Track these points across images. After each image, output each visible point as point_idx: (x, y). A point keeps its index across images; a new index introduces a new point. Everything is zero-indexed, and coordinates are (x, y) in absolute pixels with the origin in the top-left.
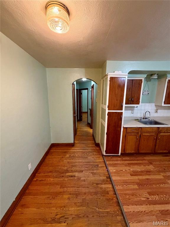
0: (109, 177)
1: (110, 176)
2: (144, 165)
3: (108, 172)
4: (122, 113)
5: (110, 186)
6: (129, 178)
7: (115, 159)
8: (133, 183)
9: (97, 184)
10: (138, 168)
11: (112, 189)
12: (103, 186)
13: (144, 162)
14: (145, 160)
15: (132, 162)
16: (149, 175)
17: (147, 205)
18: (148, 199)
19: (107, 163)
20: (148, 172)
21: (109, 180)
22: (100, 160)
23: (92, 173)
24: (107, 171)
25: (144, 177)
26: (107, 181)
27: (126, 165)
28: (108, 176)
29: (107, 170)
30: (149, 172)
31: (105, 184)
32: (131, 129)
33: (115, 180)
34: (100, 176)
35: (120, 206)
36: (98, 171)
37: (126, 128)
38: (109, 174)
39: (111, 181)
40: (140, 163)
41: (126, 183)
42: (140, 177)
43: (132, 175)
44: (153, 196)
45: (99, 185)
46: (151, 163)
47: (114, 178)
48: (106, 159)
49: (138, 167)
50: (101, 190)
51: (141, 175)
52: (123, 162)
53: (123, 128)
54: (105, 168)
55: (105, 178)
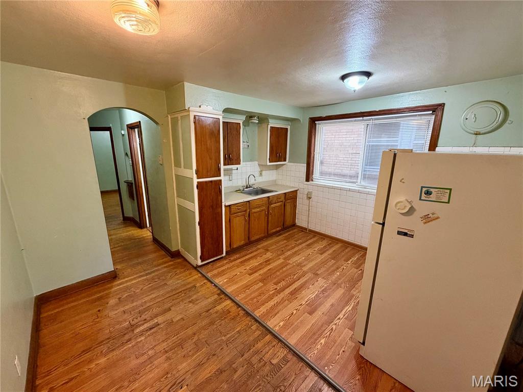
0: (222, 292)
1: (222, 289)
2: (260, 255)
3: (216, 286)
4: (220, 181)
5: (228, 302)
6: (248, 279)
7: (218, 264)
8: (255, 283)
9: (207, 311)
10: (254, 263)
11: (232, 304)
12: (219, 308)
13: (259, 251)
14: (259, 249)
15: (244, 258)
16: (269, 264)
17: (277, 295)
18: (276, 289)
19: (209, 275)
20: (268, 262)
21: (222, 296)
22: (194, 278)
23: (190, 302)
24: (214, 287)
25: (266, 269)
26: (221, 299)
27: (238, 266)
28: (219, 292)
29: (215, 285)
30: (268, 260)
31: (220, 303)
32: (237, 207)
33: (232, 292)
34: (207, 299)
35: (251, 315)
36: (199, 294)
37: (230, 206)
38: (219, 289)
39: (226, 295)
40: (255, 255)
41: (247, 286)
42: (261, 272)
43: (250, 274)
44: (280, 284)
45: (211, 311)
46: (267, 250)
47: (229, 290)
48: (203, 271)
49: (255, 261)
50: (217, 315)
51: (260, 269)
52: (233, 263)
53: (225, 206)
54: (209, 284)
55: (216, 296)
